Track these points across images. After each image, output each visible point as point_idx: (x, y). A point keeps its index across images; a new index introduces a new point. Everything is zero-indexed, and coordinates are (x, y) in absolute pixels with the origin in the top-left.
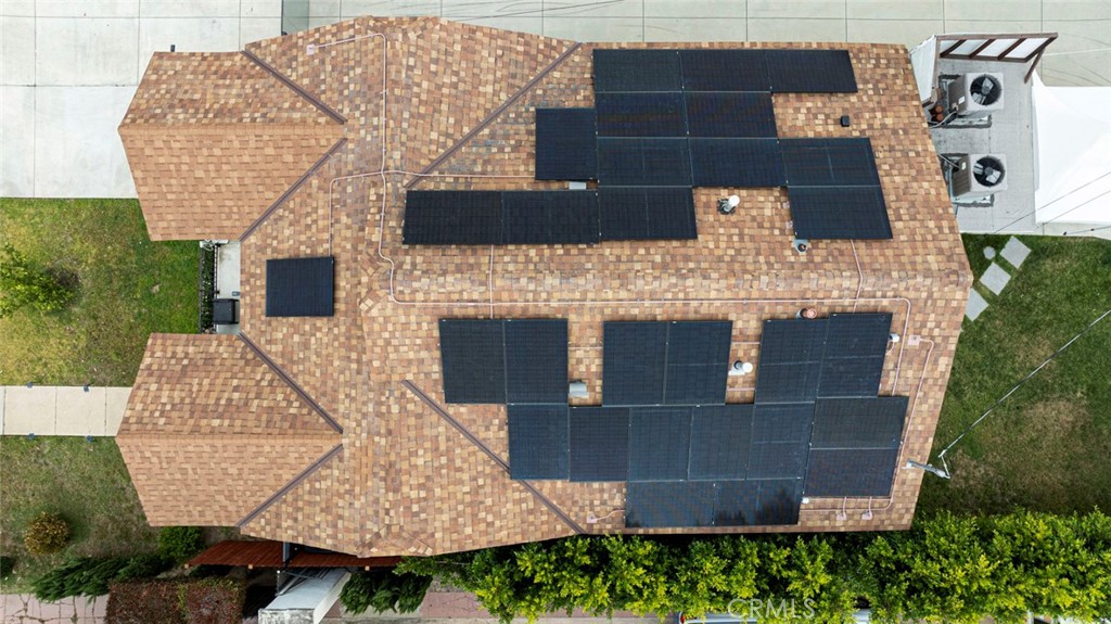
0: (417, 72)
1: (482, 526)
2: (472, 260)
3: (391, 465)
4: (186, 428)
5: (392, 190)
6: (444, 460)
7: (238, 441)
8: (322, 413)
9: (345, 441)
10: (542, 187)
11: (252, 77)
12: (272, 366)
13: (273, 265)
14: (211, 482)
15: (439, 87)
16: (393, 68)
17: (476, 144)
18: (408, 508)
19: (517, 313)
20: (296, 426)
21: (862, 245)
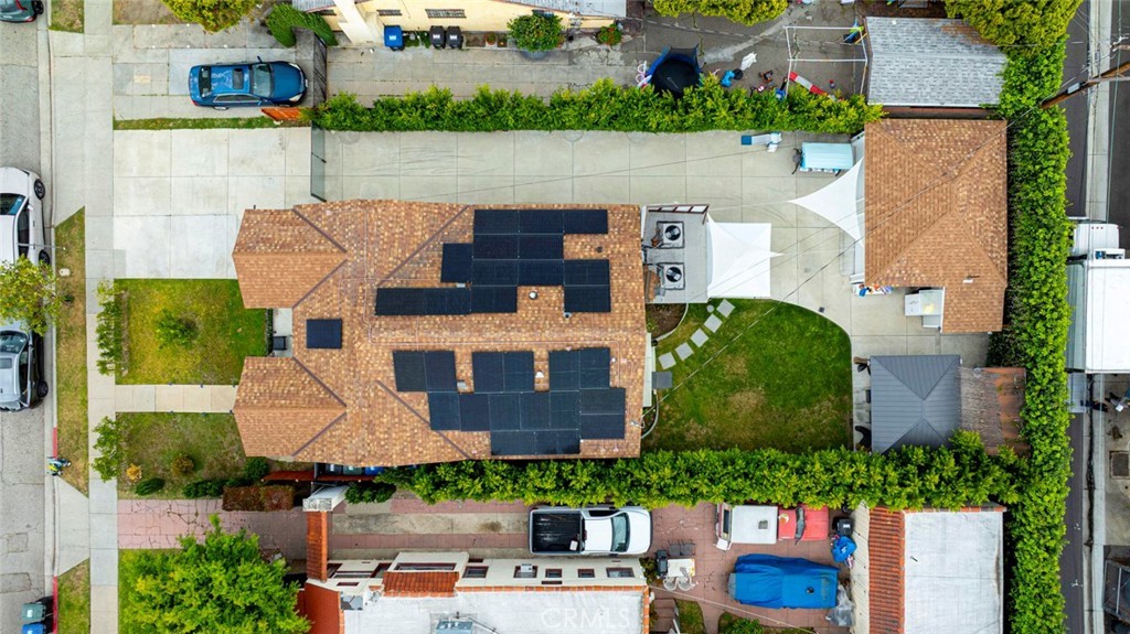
0: (382, 228)
1: (417, 453)
2: (408, 323)
3: (371, 421)
4: (268, 405)
5: (369, 288)
6: (397, 420)
7: (294, 411)
8: (336, 397)
9: (348, 411)
10: (444, 285)
11: (297, 225)
12: (310, 374)
13: (310, 322)
14: (280, 432)
15: (393, 235)
16: (370, 227)
17: (412, 262)
18: (379, 443)
19: (430, 348)
20: (323, 403)
21: (596, 315)
